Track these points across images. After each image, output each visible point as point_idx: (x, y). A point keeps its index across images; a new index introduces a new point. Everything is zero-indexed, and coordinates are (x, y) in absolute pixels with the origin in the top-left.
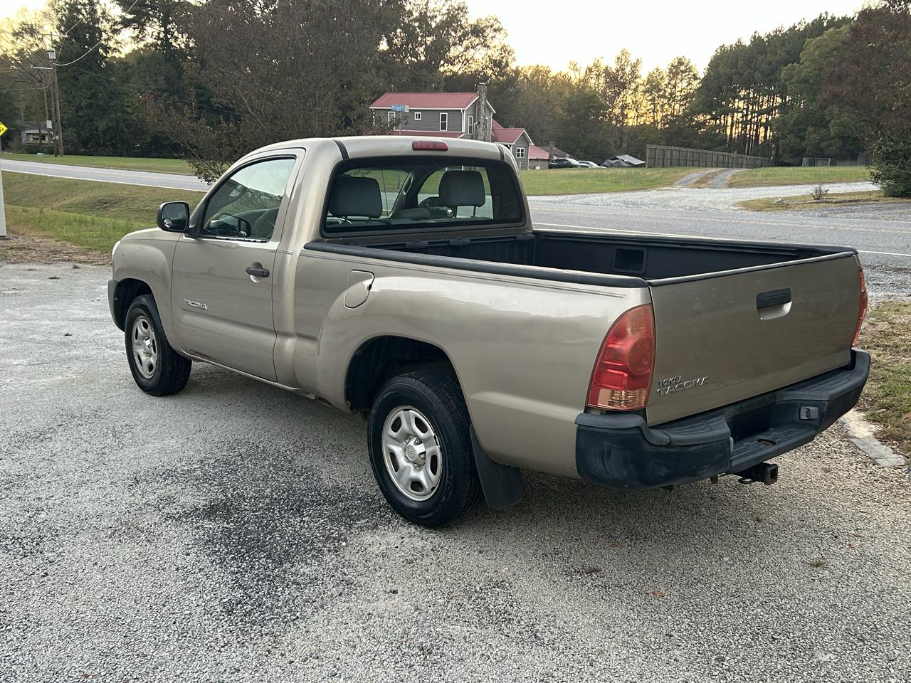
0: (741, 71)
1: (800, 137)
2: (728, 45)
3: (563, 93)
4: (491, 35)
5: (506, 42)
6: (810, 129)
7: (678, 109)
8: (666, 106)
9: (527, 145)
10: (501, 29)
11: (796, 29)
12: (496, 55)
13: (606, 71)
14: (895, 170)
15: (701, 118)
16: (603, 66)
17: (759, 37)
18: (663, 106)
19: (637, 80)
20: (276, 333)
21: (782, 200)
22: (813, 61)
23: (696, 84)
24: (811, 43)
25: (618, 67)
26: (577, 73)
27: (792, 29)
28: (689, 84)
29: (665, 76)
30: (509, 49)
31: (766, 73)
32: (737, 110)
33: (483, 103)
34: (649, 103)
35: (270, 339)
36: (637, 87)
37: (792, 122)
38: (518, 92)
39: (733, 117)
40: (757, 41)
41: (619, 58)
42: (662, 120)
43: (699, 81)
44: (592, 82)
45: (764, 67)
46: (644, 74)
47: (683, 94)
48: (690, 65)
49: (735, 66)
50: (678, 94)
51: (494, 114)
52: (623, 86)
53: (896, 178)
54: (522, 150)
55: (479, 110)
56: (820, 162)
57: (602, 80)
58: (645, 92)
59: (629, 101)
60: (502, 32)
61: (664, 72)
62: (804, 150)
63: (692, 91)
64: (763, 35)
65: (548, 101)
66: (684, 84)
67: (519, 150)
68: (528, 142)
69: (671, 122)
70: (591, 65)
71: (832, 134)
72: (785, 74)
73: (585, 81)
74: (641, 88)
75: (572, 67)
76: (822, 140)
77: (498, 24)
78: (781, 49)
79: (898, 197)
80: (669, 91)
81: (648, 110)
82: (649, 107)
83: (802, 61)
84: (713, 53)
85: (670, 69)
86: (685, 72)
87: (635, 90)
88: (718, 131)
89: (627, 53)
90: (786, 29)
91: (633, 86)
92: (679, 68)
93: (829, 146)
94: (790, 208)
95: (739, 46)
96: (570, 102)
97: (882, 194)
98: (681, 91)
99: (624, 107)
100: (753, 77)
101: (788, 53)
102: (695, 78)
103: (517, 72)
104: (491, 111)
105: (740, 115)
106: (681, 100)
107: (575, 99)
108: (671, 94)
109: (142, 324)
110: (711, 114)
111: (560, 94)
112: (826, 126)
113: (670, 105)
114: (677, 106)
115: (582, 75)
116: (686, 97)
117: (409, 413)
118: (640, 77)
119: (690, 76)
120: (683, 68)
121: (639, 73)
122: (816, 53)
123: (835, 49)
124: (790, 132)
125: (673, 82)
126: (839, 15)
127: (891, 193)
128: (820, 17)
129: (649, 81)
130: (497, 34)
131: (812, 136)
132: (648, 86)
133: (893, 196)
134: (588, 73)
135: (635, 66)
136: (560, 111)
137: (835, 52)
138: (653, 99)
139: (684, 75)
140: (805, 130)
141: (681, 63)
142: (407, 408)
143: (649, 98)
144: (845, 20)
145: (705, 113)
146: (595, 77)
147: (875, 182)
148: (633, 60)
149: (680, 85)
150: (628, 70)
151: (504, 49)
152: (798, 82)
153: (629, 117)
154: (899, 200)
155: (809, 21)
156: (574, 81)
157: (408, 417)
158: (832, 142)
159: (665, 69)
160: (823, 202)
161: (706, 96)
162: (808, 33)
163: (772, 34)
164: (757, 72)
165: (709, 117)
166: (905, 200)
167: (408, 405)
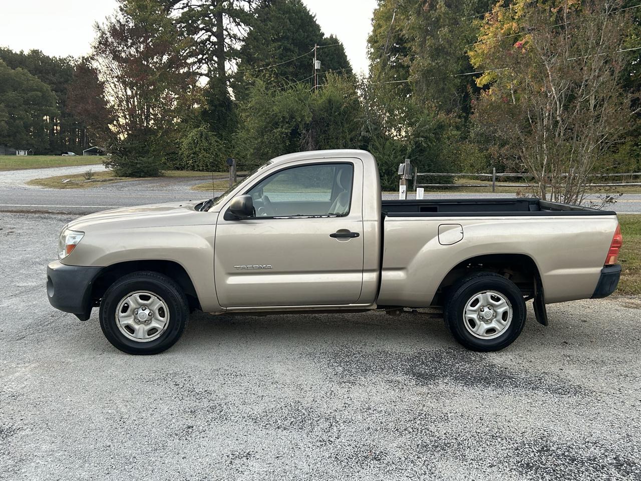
14: (122, 160)
53: (124, 165)
109: (138, 298)
117: (487, 295)
127: (122, 174)
142: (483, 292)
157: (484, 297)
167: (486, 290)
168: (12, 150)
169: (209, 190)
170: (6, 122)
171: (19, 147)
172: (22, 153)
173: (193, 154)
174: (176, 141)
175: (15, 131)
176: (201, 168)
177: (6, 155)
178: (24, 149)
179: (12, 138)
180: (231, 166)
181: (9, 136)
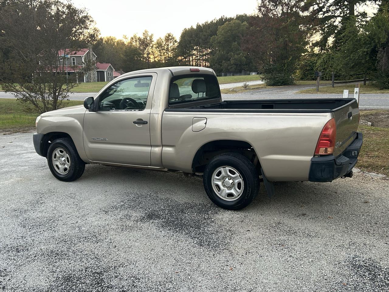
0: (194, 39)
1: (220, 65)
2: (187, 28)
3: (123, 48)
4: (89, 23)
5: (96, 26)
6: (224, 61)
7: (170, 54)
8: (165, 53)
9: (111, 71)
10: (93, 21)
11: (213, 22)
12: (92, 32)
13: (140, 39)
14: (270, 75)
15: (180, 58)
16: (138, 37)
17: (200, 25)
18: (164, 53)
19: (152, 43)
20: (151, 146)
21: (233, 89)
22: (222, 35)
23: (176, 44)
24: (220, 28)
25: (144, 37)
26: (127, 40)
27: (212, 22)
28: (174, 44)
29: (163, 41)
30: (97, 29)
31: (204, 39)
32: (194, 54)
33: (91, 53)
34: (159, 52)
35: (148, 149)
36: (153, 45)
37: (216, 59)
38: (103, 48)
39: (192, 58)
40: (199, 26)
41: (144, 34)
42: (164, 59)
43: (177, 43)
44: (134, 44)
45: (202, 37)
46: (155, 40)
47: (172, 48)
48: (173, 36)
49: (191, 36)
50: (170, 48)
51: (96, 58)
52: (147, 45)
53: (270, 79)
54: (110, 73)
55: (90, 56)
56: (228, 75)
57: (138, 43)
58: (156, 48)
59: (150, 51)
60: (94, 22)
61: (163, 39)
62: (222, 70)
63: (175, 47)
64: (201, 24)
65: (117, 51)
66: (172, 44)
67: (109, 73)
68: (112, 70)
69: (168, 60)
70: (133, 36)
71: (232, 63)
72: (212, 40)
73: (131, 43)
74: (154, 46)
75: (124, 37)
76: (228, 66)
77: (92, 19)
78: (209, 30)
79: (271, 86)
80: (166, 47)
81: (158, 55)
82: (158, 54)
83: (218, 35)
84: (182, 32)
85: (165, 38)
86: (172, 39)
87: (152, 47)
88: (187, 63)
89: (147, 31)
90: (209, 22)
91: (151, 45)
92: (169, 38)
93: (231, 68)
94: (237, 92)
95: (192, 28)
96: (126, 52)
97: (266, 85)
98: (171, 47)
99: (149, 54)
100: (199, 41)
101: (211, 31)
102: (176, 41)
103: (101, 39)
104: (95, 56)
105: (195, 56)
106: (171, 51)
107: (128, 51)
108: (167, 48)
109: (59, 152)
110: (184, 56)
111: (121, 48)
112: (229, 60)
113: (167, 53)
114: (170, 53)
115: (129, 41)
116: (173, 50)
117: (226, 169)
118: (153, 41)
119: (174, 41)
120: (170, 38)
121: (153, 40)
122: (223, 32)
123: (229, 30)
124: (216, 63)
125: (167, 43)
126: (228, 17)
127: (269, 84)
128: (222, 17)
129: (157, 43)
130: (92, 23)
131: (225, 64)
132: (157, 45)
133: (270, 85)
134: (132, 39)
135: (151, 37)
136: (122, 56)
137: (229, 31)
138: (160, 51)
139: (171, 40)
140: (222, 62)
141: (169, 35)
142: (224, 167)
143: (158, 50)
144: (231, 19)
145: (181, 56)
146: (135, 41)
147: (262, 81)
148: (150, 34)
149: (170, 45)
150: (148, 38)
151: (95, 30)
152: (217, 43)
153: (151, 58)
154: (272, 87)
155: (218, 19)
156: (126, 43)
157: (225, 170)
158: (232, 66)
159: (163, 38)
160: (247, 89)
161: (181, 49)
162: (218, 24)
163: (204, 24)
164: (200, 39)
165: (183, 57)
166: (275, 87)
167: (225, 165)
168: (248, 72)
169: (302, 93)
170: (245, 57)
171: (252, 71)
172: (254, 74)
173: (323, 69)
174: (314, 62)
175: (250, 61)
176: (328, 78)
177: (245, 75)
178: (255, 72)
179: (247, 66)
180: (318, 76)
181: (246, 65)
